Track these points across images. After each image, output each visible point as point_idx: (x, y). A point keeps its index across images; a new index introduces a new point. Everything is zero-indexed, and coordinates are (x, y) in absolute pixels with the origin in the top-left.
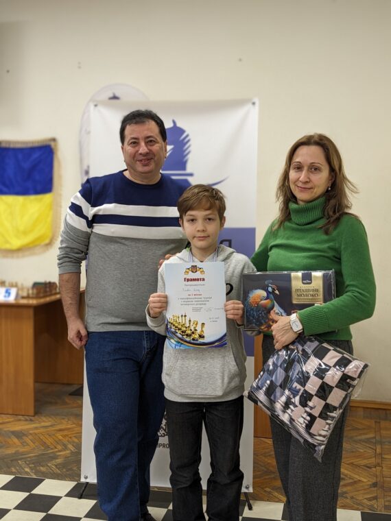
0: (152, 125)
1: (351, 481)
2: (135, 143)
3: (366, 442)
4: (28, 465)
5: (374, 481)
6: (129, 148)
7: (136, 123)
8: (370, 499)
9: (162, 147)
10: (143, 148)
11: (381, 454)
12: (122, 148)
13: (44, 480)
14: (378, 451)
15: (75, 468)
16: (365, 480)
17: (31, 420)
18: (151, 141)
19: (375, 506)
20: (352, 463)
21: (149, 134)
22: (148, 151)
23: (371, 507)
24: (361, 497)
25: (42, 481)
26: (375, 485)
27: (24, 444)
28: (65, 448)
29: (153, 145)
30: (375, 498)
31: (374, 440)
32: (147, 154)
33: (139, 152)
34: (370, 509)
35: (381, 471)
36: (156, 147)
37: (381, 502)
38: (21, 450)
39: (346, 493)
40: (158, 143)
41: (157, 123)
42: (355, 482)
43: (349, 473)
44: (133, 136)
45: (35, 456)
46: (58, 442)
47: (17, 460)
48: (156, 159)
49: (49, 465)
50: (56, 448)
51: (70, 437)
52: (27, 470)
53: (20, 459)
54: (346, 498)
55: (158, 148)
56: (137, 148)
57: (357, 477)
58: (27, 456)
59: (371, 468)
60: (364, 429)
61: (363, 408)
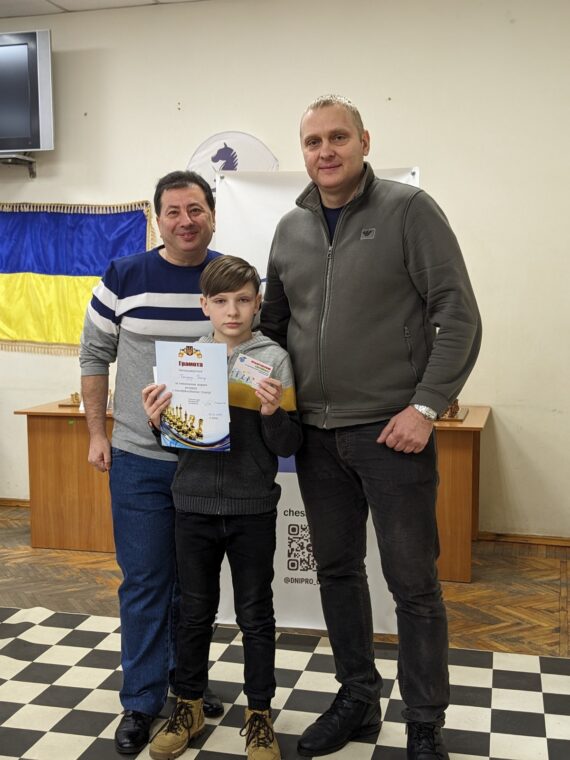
1: (528, 626)
2: (175, 212)
5: (557, 626)
6: (167, 220)
7: (176, 187)
8: (551, 645)
9: (210, 217)
12: (158, 220)
16: (545, 625)
18: (195, 210)
19: (557, 651)
20: (530, 607)
21: (193, 201)
22: (192, 223)
23: (552, 652)
24: (541, 642)
26: (558, 630)
29: (198, 215)
30: (558, 643)
31: (558, 583)
32: (190, 227)
33: (181, 224)
34: (551, 655)
35: (566, 615)
36: (202, 217)
37: (565, 647)
40: (204, 211)
41: (203, 188)
42: (534, 627)
44: (171, 204)
48: (202, 232)
55: (204, 219)
56: (178, 219)
57: (536, 622)
59: (552, 612)
60: (547, 570)
61: (547, 545)
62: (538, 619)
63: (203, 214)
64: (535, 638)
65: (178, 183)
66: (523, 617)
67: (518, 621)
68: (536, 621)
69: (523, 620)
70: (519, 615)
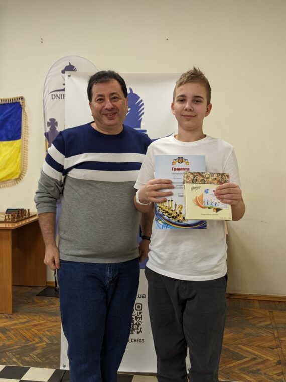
1: (262, 360)
2: (101, 99)
4: (14, 355)
5: (278, 360)
6: (96, 105)
7: (102, 82)
8: (278, 375)
10: (108, 104)
12: (90, 104)
15: (52, 357)
16: (272, 359)
17: (10, 318)
18: (115, 98)
19: (283, 380)
20: (259, 346)
21: (114, 92)
24: (272, 373)
25: (28, 369)
26: (279, 363)
27: (9, 338)
28: (41, 341)
29: (117, 101)
30: (282, 374)
32: (112, 109)
33: (105, 107)
35: (282, 351)
36: (119, 103)
38: (7, 343)
39: (259, 370)
40: (121, 99)
41: (120, 82)
42: (265, 361)
43: (259, 354)
44: (99, 94)
45: (19, 348)
46: (35, 335)
47: (5, 352)
48: (120, 112)
49: (31, 355)
50: (34, 341)
51: (44, 331)
52: (14, 360)
53: (8, 351)
54: (261, 374)
55: (121, 103)
56: (103, 104)
57: (266, 357)
58: (12, 348)
59: (273, 349)
60: (262, 317)
61: (258, 300)
62: (266, 355)
63: (120, 100)
64: (267, 370)
65: (103, 79)
66: (256, 353)
67: (255, 357)
68: (264, 356)
69: (257, 356)
70: (253, 351)
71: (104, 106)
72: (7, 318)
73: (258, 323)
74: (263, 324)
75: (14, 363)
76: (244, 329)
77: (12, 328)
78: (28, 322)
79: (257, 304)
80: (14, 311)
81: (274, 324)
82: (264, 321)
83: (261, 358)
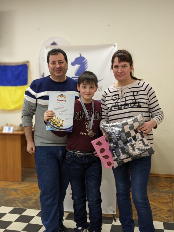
0: (61, 55)
1: (159, 209)
2: (54, 63)
3: (166, 192)
4: (20, 203)
5: (169, 209)
6: (51, 66)
7: (54, 54)
8: (167, 217)
9: (66, 65)
10: (58, 66)
11: (172, 197)
12: (48, 66)
13: (27, 209)
14: (171, 196)
16: (165, 209)
17: (20, 184)
18: (61, 62)
19: (170, 220)
20: (160, 202)
21: (60, 59)
22: (60, 67)
23: (168, 220)
24: (163, 216)
25: (26, 210)
26: (169, 211)
27: (18, 194)
28: (35, 195)
30: (170, 216)
34: (167, 221)
35: (172, 205)
36: (63, 65)
37: (172, 218)
38: (17, 196)
39: (156, 214)
40: (64, 63)
41: (64, 54)
42: (161, 210)
43: (158, 205)
44: (53, 60)
45: (23, 199)
46: (32, 193)
47: (15, 201)
48: (63, 70)
49: (29, 203)
50: (31, 195)
51: (38, 191)
52: (19, 205)
53: (17, 200)
54: (157, 216)
56: (55, 65)
58: (19, 199)
59: (168, 203)
60: (165, 187)
61: (165, 177)
62: (162, 206)
63: (64, 64)
64: (161, 214)
65: (55, 53)
66: (157, 205)
67: (155, 207)
68: (161, 207)
69: (157, 207)
70: (155, 204)
71: (55, 67)
72: (18, 184)
73: (161, 190)
74: (164, 190)
75: (20, 206)
76: (152, 193)
77: (21, 189)
78: (29, 186)
79: (163, 179)
80: (23, 180)
81: (171, 190)
82: (166, 189)
83: (159, 208)
